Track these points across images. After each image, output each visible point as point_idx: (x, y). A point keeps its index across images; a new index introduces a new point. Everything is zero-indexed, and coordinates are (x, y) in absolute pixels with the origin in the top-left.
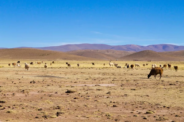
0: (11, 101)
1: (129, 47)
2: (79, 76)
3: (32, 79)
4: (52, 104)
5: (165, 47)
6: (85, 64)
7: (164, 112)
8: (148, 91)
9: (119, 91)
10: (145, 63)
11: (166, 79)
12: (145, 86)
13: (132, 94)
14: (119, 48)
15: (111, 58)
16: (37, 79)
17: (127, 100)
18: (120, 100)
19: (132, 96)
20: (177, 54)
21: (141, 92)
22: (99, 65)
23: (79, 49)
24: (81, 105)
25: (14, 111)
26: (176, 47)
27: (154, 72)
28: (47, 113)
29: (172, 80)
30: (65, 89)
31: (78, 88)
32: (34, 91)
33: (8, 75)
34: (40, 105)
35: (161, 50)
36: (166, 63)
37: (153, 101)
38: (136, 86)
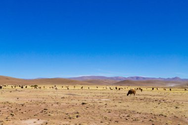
0: (51, 109)
1: (117, 78)
2: (89, 94)
3: (63, 96)
4: (74, 111)
5: (137, 78)
6: (93, 88)
7: (138, 115)
8: (128, 104)
9: (112, 103)
10: (126, 87)
11: (138, 97)
12: (126, 100)
13: (119, 105)
14: (112, 78)
15: (108, 84)
16: (65, 96)
17: (116, 108)
18: (112, 108)
19: (120, 106)
20: (144, 82)
21: (124, 104)
22: (100, 88)
23: (89, 79)
24: (91, 111)
25: (52, 115)
26: (144, 78)
28: (71, 116)
29: (142, 97)
30: (81, 102)
31: (88, 101)
32: (64, 103)
33: (49, 94)
34: (67, 111)
35: (135, 80)
36: (138, 87)
37: (131, 109)
38: (121, 100)
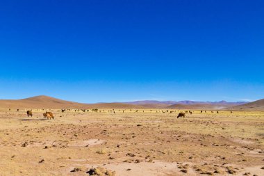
0: (110, 130)
1: (169, 102)
2: (144, 117)
3: (120, 118)
4: (130, 132)
5: (187, 102)
6: (147, 111)
7: (188, 136)
8: (179, 125)
9: (164, 125)
10: (177, 110)
11: (188, 119)
12: (177, 122)
13: (171, 126)
14: (164, 102)
15: (160, 107)
16: (122, 119)
17: (168, 130)
18: (165, 130)
19: (171, 127)
20: (193, 106)
21: (176, 126)
22: (154, 111)
23: (144, 103)
24: (145, 132)
25: (111, 135)
26: (193, 102)
27: (181, 115)
28: (127, 136)
29: (192, 119)
30: (137, 124)
31: (143, 123)
32: (121, 125)
33: (108, 117)
34: (124, 132)
35: (185, 104)
36: (186, 110)
37: (182, 130)
38: (173, 122)
